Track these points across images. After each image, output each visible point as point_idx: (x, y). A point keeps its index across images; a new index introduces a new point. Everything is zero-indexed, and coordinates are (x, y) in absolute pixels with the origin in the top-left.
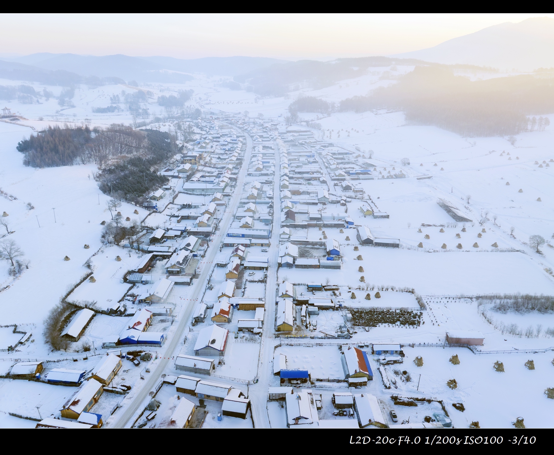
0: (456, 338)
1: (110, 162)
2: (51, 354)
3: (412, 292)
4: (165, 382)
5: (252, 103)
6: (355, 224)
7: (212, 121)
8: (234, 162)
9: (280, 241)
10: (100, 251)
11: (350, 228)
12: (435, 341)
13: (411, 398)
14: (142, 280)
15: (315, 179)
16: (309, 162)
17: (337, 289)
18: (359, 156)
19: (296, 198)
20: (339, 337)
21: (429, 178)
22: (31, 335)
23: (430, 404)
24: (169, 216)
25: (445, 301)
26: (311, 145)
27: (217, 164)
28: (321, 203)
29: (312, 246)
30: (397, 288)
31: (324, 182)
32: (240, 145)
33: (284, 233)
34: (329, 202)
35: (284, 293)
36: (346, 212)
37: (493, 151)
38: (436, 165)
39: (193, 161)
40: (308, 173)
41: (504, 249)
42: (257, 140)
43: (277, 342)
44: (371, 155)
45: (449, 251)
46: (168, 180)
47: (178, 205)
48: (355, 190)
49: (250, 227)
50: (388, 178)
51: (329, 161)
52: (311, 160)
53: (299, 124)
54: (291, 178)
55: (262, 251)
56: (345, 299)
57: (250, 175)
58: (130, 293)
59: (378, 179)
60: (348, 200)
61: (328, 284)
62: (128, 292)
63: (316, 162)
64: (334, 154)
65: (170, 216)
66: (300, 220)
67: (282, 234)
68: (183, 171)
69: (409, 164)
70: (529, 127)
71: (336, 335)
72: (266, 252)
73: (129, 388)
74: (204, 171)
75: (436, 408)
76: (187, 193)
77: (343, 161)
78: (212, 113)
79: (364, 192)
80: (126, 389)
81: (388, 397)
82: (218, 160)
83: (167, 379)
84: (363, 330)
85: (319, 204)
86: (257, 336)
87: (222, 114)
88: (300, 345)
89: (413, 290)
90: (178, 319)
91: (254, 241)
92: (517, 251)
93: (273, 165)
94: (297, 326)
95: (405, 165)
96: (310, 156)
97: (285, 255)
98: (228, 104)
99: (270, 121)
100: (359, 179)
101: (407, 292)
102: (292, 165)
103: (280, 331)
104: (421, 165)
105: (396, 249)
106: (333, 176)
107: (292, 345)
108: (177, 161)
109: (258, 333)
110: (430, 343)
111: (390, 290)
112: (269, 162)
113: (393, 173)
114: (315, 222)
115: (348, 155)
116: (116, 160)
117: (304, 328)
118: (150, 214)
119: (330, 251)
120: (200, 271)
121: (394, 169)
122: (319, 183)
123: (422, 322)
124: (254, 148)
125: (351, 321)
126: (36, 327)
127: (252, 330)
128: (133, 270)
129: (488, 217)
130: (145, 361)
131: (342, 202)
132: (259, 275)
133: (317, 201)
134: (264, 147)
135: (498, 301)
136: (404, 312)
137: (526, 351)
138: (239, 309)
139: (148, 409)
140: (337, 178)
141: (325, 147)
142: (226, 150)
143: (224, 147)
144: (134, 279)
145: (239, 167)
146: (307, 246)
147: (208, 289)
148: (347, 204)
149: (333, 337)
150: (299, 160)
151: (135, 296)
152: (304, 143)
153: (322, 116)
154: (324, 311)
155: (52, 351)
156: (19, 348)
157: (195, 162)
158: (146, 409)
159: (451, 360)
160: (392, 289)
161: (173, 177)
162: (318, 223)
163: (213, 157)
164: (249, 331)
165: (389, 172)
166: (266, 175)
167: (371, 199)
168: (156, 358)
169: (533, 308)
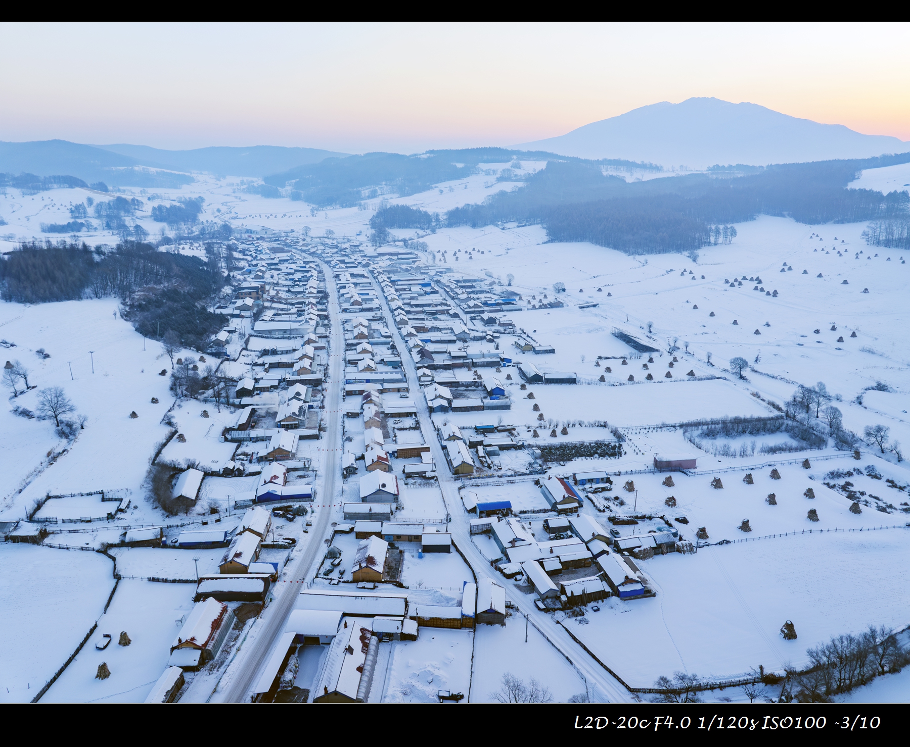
0: (666, 462)
1: (136, 296)
2: (167, 519)
3: (605, 425)
4: (336, 532)
5: (307, 216)
6: (513, 361)
7: (254, 242)
8: (315, 295)
9: (420, 385)
10: (175, 405)
11: (508, 366)
12: (643, 468)
13: (630, 517)
14: (251, 436)
15: (442, 312)
16: (426, 293)
17: (514, 429)
18: (494, 283)
19: (425, 336)
20: (531, 473)
21: (594, 306)
22: (130, 502)
23: (652, 521)
24: (248, 364)
25: (646, 431)
26: (422, 271)
27: (289, 299)
28: (460, 340)
29: (465, 389)
30: (586, 423)
31: (456, 315)
32: (315, 273)
33: (425, 375)
34: (471, 339)
35: (452, 435)
36: (497, 348)
37: (672, 270)
38: (600, 290)
39: (254, 295)
40: (429, 305)
41: (703, 377)
42: (337, 267)
43: (459, 484)
44: (510, 281)
45: (638, 383)
46: (228, 320)
47: (255, 351)
48: (502, 322)
49: (374, 370)
50: (540, 307)
51: (455, 290)
52: (428, 289)
53: (391, 245)
54: (408, 312)
55: (401, 397)
56: (526, 437)
57: (346, 312)
58: (239, 451)
59: (528, 309)
60: (495, 335)
61: (501, 425)
62: (236, 451)
63: (436, 292)
64: (458, 281)
65: (250, 364)
66: (439, 360)
67: (422, 376)
68: (245, 308)
69: (564, 290)
70: (712, 240)
71: (528, 472)
72: (407, 397)
73: (294, 541)
74: (274, 308)
75: (659, 523)
76: (262, 337)
77: (474, 289)
78: (249, 231)
79: (514, 326)
80: (291, 542)
81: (606, 520)
82: (287, 294)
83: (338, 528)
84: (558, 465)
85: (457, 341)
86: (432, 481)
87: (266, 232)
88: (487, 484)
89: (605, 422)
90: (322, 471)
91: (386, 386)
92: (718, 378)
93: (375, 297)
94: (477, 468)
95: (559, 292)
96: (424, 285)
97: (436, 397)
98: (268, 217)
99: (346, 240)
100: (503, 311)
101: (598, 426)
102: (403, 296)
103: (458, 474)
104: (581, 291)
105: (572, 386)
106: (466, 308)
107: (479, 486)
108: (228, 295)
109: (433, 478)
110: (638, 469)
111: (577, 425)
112: (368, 294)
113: (545, 302)
114: (461, 361)
115: (478, 282)
116: (142, 293)
117: (486, 469)
118: (222, 363)
119: (492, 390)
120: (326, 423)
121: (545, 296)
122: (449, 318)
123: (623, 453)
124: (337, 276)
125: (540, 458)
126: (131, 493)
127: (424, 475)
128: (231, 426)
129: (677, 345)
130: (300, 515)
131: (488, 337)
132: (408, 422)
133: (455, 338)
134: (352, 275)
135: (705, 427)
136: (600, 444)
137: (743, 468)
138: (397, 458)
139: (329, 557)
140: (473, 309)
141: (441, 272)
142: (296, 281)
143: (291, 277)
144: (239, 437)
145: (325, 301)
146: (459, 388)
147: (346, 440)
148: (495, 340)
149: (525, 474)
150: (410, 290)
151: (249, 455)
152: (409, 269)
153: (424, 234)
154: (505, 451)
155: (167, 516)
156: (120, 515)
157: (258, 296)
158: (326, 557)
159: (664, 483)
160: (580, 424)
161: (233, 316)
162: (465, 361)
163: (280, 290)
164: (419, 477)
165: (540, 301)
166: (370, 310)
167: (525, 333)
168: (313, 512)
169: (744, 432)
